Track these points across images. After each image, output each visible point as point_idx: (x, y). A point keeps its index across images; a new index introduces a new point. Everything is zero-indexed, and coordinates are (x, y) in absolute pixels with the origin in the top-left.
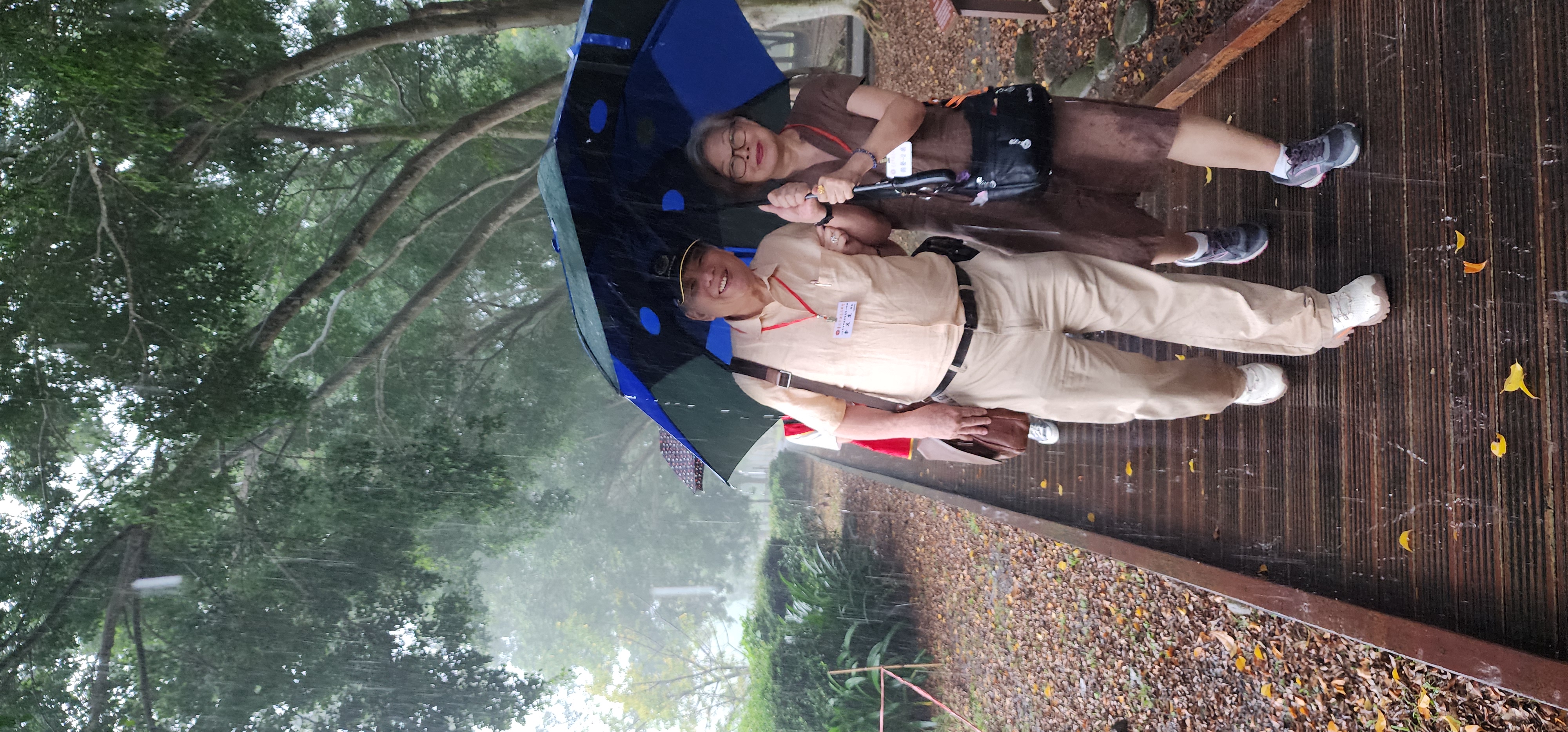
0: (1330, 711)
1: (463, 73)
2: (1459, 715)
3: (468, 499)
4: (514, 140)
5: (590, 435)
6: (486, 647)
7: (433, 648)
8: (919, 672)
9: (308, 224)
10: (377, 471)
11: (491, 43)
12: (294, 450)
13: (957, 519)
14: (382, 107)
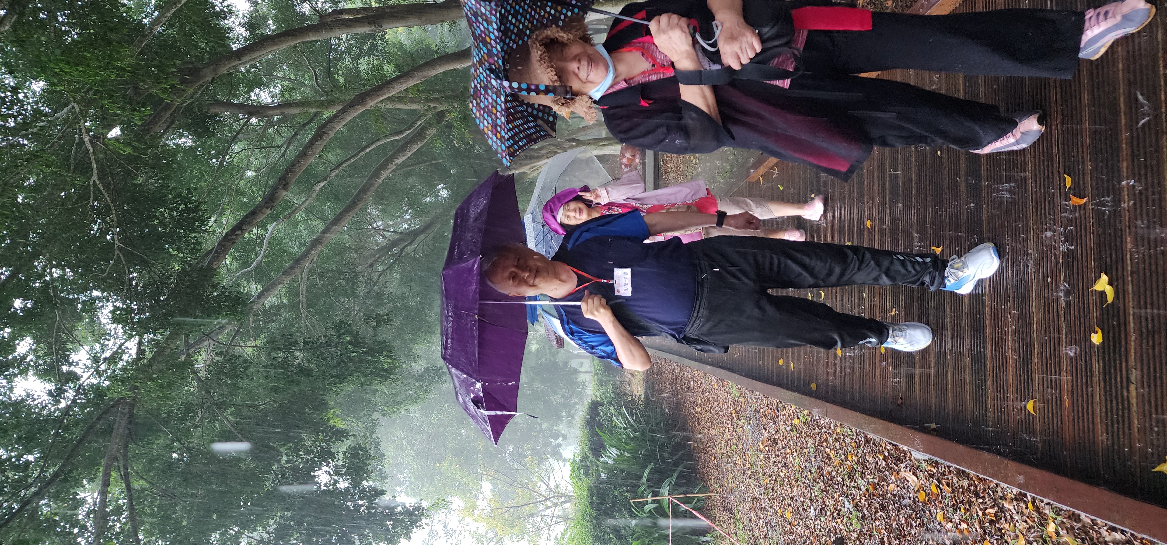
0: (985, 533)
1: (362, 60)
2: (1076, 537)
3: (365, 375)
4: (398, 110)
6: (383, 484)
7: (343, 485)
8: (699, 499)
9: (249, 174)
10: (299, 354)
11: (382, 38)
12: (241, 340)
13: (723, 387)
14: (303, 86)
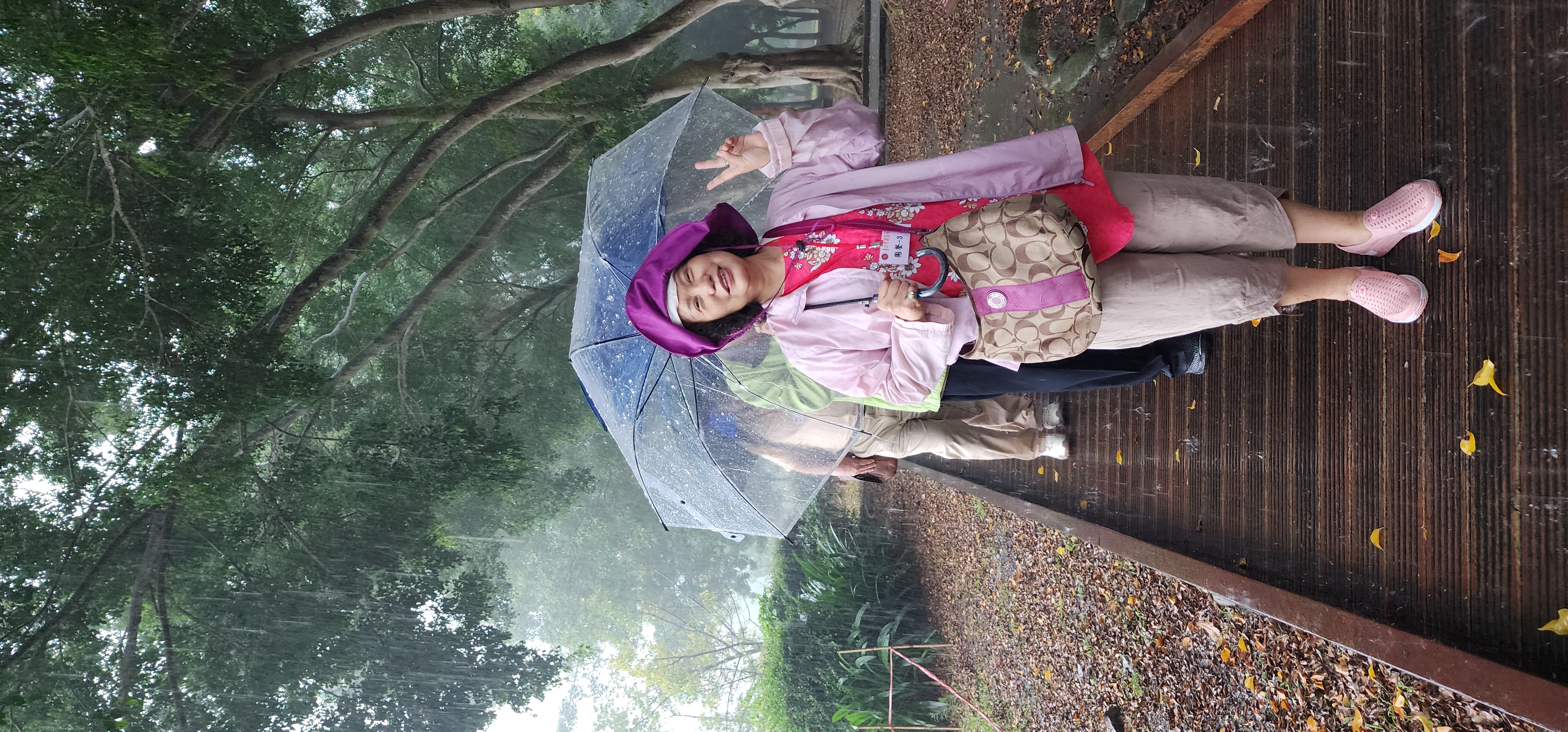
0: (1309, 707)
1: (483, 54)
2: (1432, 716)
3: (483, 479)
4: (532, 121)
6: (508, 624)
7: (454, 625)
8: (930, 651)
9: (332, 206)
10: (396, 450)
11: (512, 23)
12: (319, 429)
13: (964, 502)
14: (404, 88)
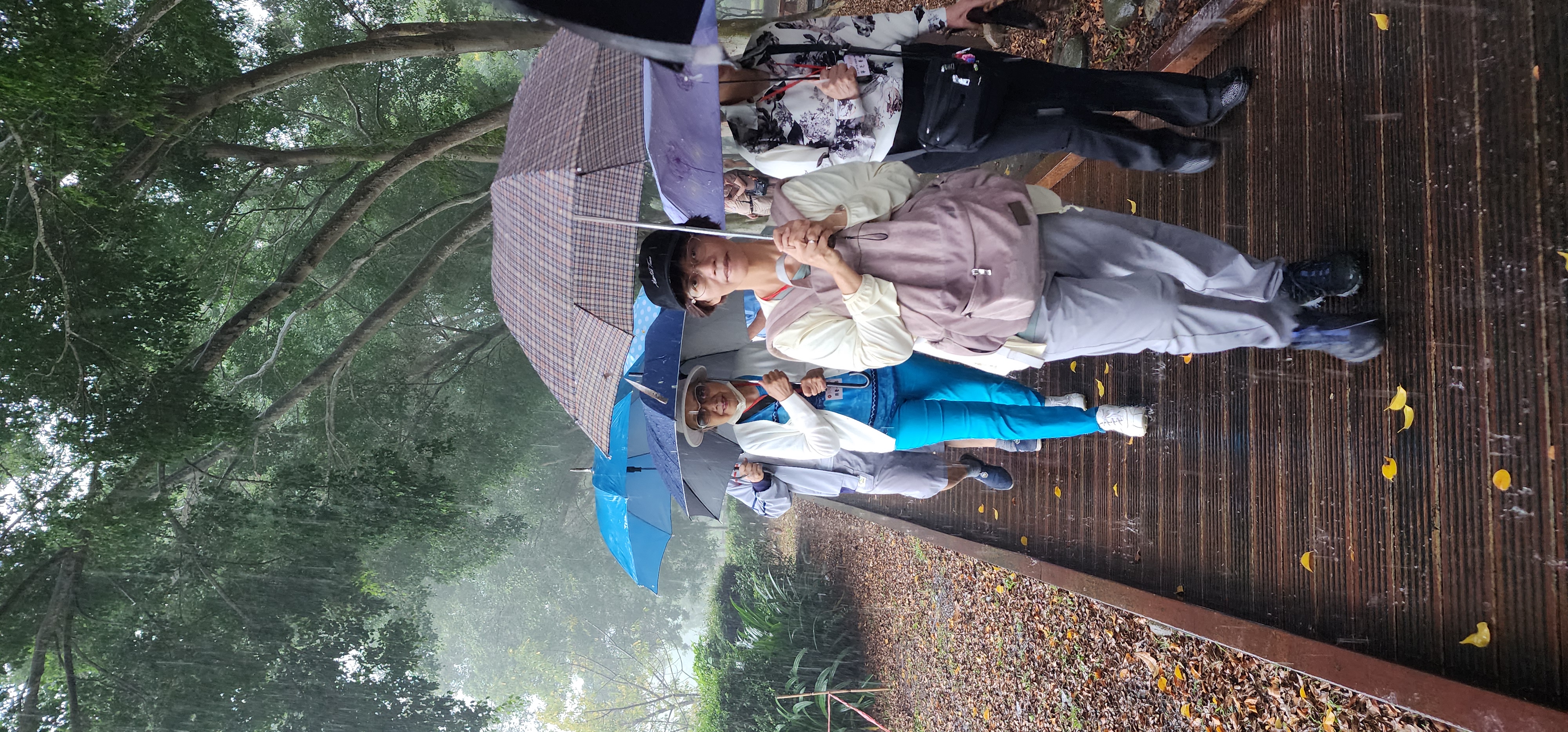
0: (1243, 730)
1: (423, 96)
3: (415, 523)
4: (472, 164)
5: (546, 460)
6: (433, 674)
7: (378, 675)
8: (867, 696)
9: (259, 245)
10: (323, 495)
11: (452, 66)
12: (240, 472)
13: (903, 544)
14: (340, 128)
